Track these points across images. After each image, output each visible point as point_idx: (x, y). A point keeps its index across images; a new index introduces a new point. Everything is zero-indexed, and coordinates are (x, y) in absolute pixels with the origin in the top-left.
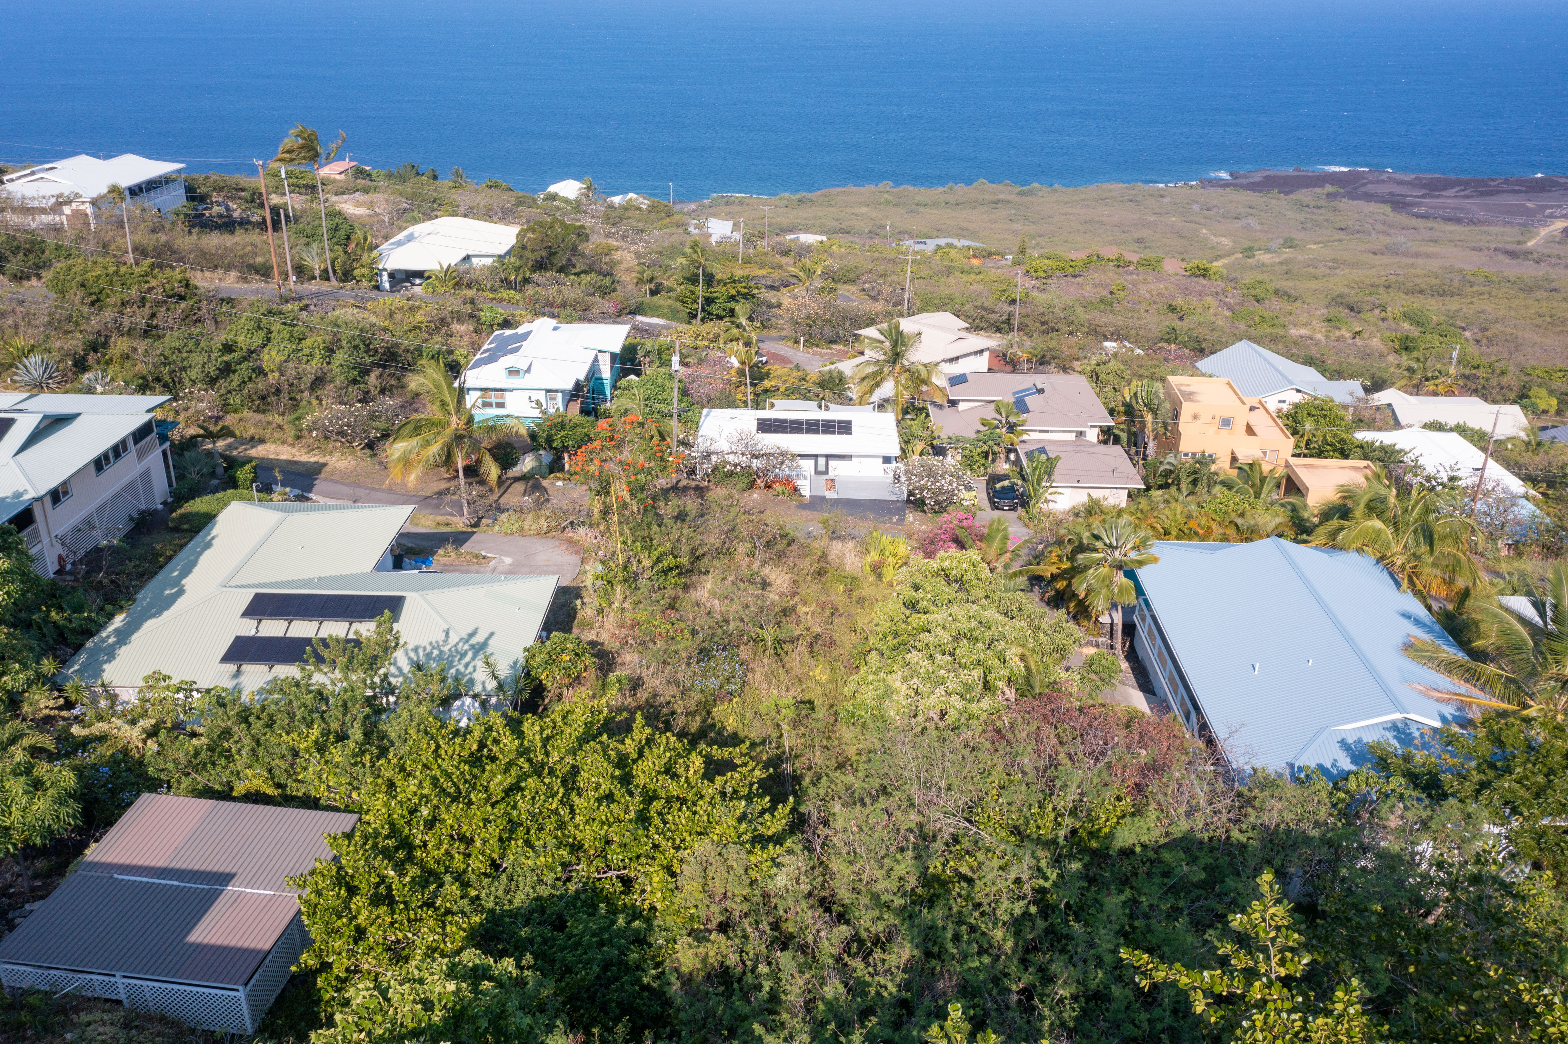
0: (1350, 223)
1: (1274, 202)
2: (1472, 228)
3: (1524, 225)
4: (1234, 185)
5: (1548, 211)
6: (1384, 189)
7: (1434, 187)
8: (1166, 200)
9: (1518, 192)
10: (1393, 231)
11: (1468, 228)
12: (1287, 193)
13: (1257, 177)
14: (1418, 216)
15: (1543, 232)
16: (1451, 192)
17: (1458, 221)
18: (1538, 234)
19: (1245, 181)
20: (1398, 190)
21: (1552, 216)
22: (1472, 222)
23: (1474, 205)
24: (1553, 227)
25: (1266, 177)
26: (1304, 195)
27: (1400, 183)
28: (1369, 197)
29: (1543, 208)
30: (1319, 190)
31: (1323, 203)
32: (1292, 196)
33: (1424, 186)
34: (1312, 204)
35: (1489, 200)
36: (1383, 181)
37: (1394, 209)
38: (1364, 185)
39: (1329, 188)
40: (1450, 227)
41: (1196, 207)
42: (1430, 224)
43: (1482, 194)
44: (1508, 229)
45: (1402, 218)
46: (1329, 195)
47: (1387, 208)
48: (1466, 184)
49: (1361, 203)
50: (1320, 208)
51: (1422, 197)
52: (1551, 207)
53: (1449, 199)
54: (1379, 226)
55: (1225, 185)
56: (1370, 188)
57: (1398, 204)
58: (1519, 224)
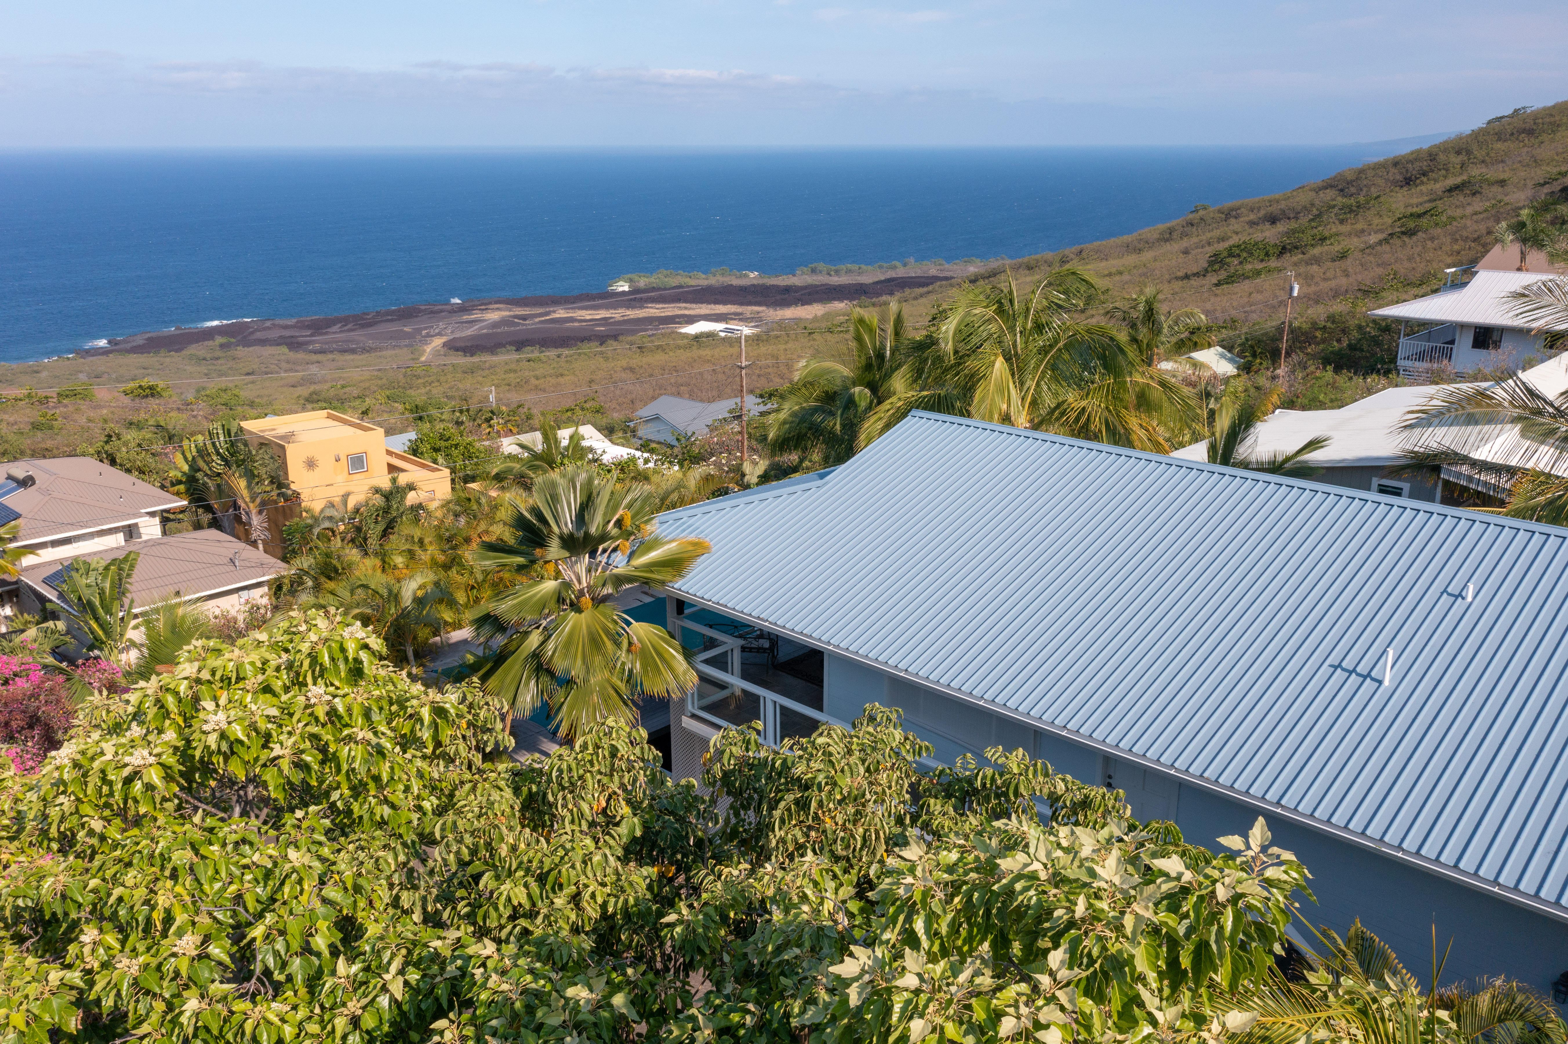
0: (255, 367)
1: (168, 360)
2: (367, 355)
3: (411, 346)
4: (118, 351)
5: (424, 332)
6: (275, 334)
7: (318, 327)
8: (44, 374)
9: (392, 320)
10: (299, 368)
11: (363, 356)
12: (177, 351)
13: (140, 340)
14: (315, 352)
15: (428, 349)
16: (336, 328)
17: (353, 351)
18: (425, 351)
19: (128, 346)
20: (287, 333)
21: (428, 335)
22: (365, 350)
23: (359, 335)
24: (434, 344)
25: (148, 339)
26: (194, 350)
27: (286, 327)
28: (263, 342)
29: (419, 331)
30: (210, 343)
31: (219, 354)
32: (184, 352)
33: (308, 327)
34: (209, 356)
35: (371, 330)
36: (269, 328)
37: (290, 349)
38: (252, 333)
39: (219, 340)
40: (349, 357)
41: (82, 377)
42: (330, 356)
43: (363, 326)
44: (397, 351)
45: (301, 356)
46: (222, 346)
47: (284, 349)
48: (345, 320)
49: (257, 349)
50: (218, 359)
51: (311, 335)
52: (425, 328)
53: (336, 334)
54: (284, 365)
55: (104, 352)
56: (259, 335)
57: (294, 345)
58: (406, 346)
